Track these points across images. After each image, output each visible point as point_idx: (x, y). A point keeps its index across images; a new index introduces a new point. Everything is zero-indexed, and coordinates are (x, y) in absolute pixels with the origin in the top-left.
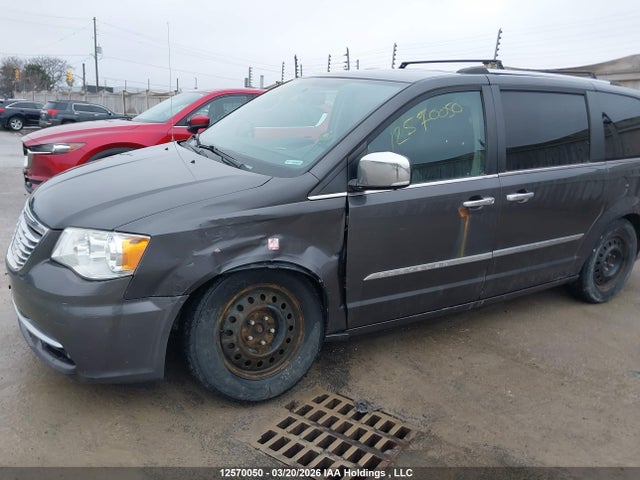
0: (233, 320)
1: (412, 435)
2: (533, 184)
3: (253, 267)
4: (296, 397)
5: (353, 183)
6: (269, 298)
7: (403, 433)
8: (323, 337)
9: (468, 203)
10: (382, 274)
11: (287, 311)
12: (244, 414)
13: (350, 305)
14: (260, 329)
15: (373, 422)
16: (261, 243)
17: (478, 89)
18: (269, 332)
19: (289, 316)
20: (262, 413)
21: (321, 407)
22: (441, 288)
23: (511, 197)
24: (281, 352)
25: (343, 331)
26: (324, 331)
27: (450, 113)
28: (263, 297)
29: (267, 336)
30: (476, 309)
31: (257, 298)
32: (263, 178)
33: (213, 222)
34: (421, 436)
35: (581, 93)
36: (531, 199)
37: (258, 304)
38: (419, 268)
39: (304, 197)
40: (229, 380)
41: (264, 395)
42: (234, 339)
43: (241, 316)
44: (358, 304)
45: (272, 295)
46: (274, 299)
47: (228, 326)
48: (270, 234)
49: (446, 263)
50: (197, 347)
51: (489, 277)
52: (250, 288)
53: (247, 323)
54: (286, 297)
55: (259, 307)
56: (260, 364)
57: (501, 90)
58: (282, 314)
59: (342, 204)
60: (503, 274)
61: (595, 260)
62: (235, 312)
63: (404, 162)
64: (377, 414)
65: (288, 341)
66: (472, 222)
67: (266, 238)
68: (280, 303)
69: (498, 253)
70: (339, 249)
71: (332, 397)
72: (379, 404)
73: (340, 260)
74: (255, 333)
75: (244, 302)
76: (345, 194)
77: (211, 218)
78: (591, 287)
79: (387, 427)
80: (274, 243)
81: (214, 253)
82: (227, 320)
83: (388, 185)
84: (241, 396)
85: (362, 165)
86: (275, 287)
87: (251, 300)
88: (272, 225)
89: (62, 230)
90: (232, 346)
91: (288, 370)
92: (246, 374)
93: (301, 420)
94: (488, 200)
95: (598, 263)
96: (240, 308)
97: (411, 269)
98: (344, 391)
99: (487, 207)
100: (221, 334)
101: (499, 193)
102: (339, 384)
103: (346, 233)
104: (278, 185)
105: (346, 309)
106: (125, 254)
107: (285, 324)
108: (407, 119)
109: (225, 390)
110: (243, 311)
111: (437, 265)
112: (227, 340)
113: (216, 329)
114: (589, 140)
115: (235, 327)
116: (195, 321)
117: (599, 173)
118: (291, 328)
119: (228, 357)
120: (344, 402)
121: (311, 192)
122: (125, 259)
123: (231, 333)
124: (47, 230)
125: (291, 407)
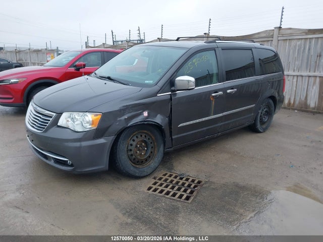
0: (131, 145)
1: (203, 183)
2: (236, 86)
3: (139, 123)
4: (155, 175)
5: (173, 88)
6: (143, 136)
7: (199, 182)
8: (164, 151)
9: (213, 95)
10: (184, 124)
11: (151, 141)
12: (138, 182)
13: (173, 137)
14: (141, 148)
15: (187, 180)
16: (141, 114)
17: (214, 49)
18: (144, 149)
19: (151, 143)
20: (145, 181)
21: (166, 177)
22: (205, 129)
23: (228, 91)
24: (149, 157)
25: (171, 148)
26: (164, 148)
27: (205, 60)
28: (141, 136)
29: (143, 151)
30: (217, 137)
31: (139, 137)
32: (139, 88)
33: (124, 106)
34: (206, 182)
35: (250, 49)
36: (236, 92)
37: (140, 139)
38: (198, 121)
39: (155, 95)
40: (132, 168)
41: (145, 174)
42: (132, 152)
43: (134, 144)
44: (176, 136)
45: (144, 135)
46: (145, 136)
47: (130, 148)
48: (144, 111)
49: (207, 118)
50: (120, 156)
51: (221, 124)
52: (137, 132)
53: (136, 146)
54: (149, 135)
55: (141, 139)
56: (142, 162)
57: (222, 50)
58: (149, 142)
59: (169, 97)
60: (226, 122)
61: (259, 115)
62: (132, 142)
63: (193, 79)
64: (188, 177)
65: (152, 152)
66: (215, 102)
67: (143, 112)
68: (148, 137)
69: (225, 113)
70: (168, 115)
71: (169, 174)
72: (188, 174)
73: (169, 119)
74: (139, 150)
75: (135, 138)
76: (170, 93)
77: (123, 105)
78: (259, 126)
79: (193, 181)
80: (146, 114)
81: (125, 119)
82: (129, 145)
83: (187, 88)
84: (137, 175)
85: (176, 82)
86: (146, 131)
87: (137, 137)
88: (144, 107)
89: (62, 113)
90: (132, 155)
91: (153, 163)
92: (138, 166)
93: (160, 182)
94: (221, 93)
95: (261, 116)
96: (134, 140)
97: (194, 122)
98: (173, 171)
99: (220, 95)
100: (127, 151)
101: (224, 90)
102: (171, 168)
103: (171, 108)
104: (145, 91)
105: (172, 139)
106: (93, 121)
107: (150, 146)
108: (189, 63)
109: (131, 172)
110: (135, 142)
111: (204, 119)
112: (130, 153)
113: (126, 149)
114: (254, 67)
115: (133, 148)
116: (118, 146)
117: (257, 81)
118: (152, 147)
119: (131, 160)
120: (174, 175)
121: (158, 93)
122: (93, 123)
123: (131, 150)
124: (55, 114)
125: (155, 178)
